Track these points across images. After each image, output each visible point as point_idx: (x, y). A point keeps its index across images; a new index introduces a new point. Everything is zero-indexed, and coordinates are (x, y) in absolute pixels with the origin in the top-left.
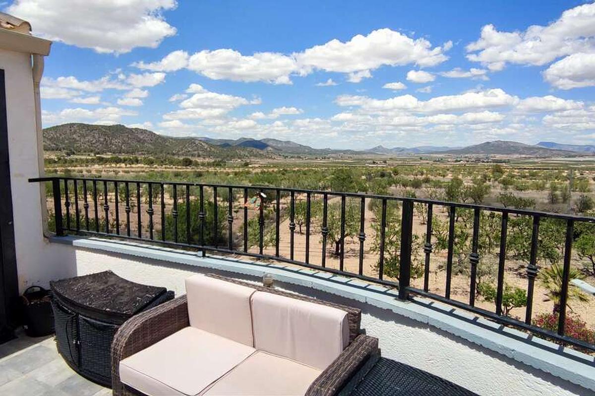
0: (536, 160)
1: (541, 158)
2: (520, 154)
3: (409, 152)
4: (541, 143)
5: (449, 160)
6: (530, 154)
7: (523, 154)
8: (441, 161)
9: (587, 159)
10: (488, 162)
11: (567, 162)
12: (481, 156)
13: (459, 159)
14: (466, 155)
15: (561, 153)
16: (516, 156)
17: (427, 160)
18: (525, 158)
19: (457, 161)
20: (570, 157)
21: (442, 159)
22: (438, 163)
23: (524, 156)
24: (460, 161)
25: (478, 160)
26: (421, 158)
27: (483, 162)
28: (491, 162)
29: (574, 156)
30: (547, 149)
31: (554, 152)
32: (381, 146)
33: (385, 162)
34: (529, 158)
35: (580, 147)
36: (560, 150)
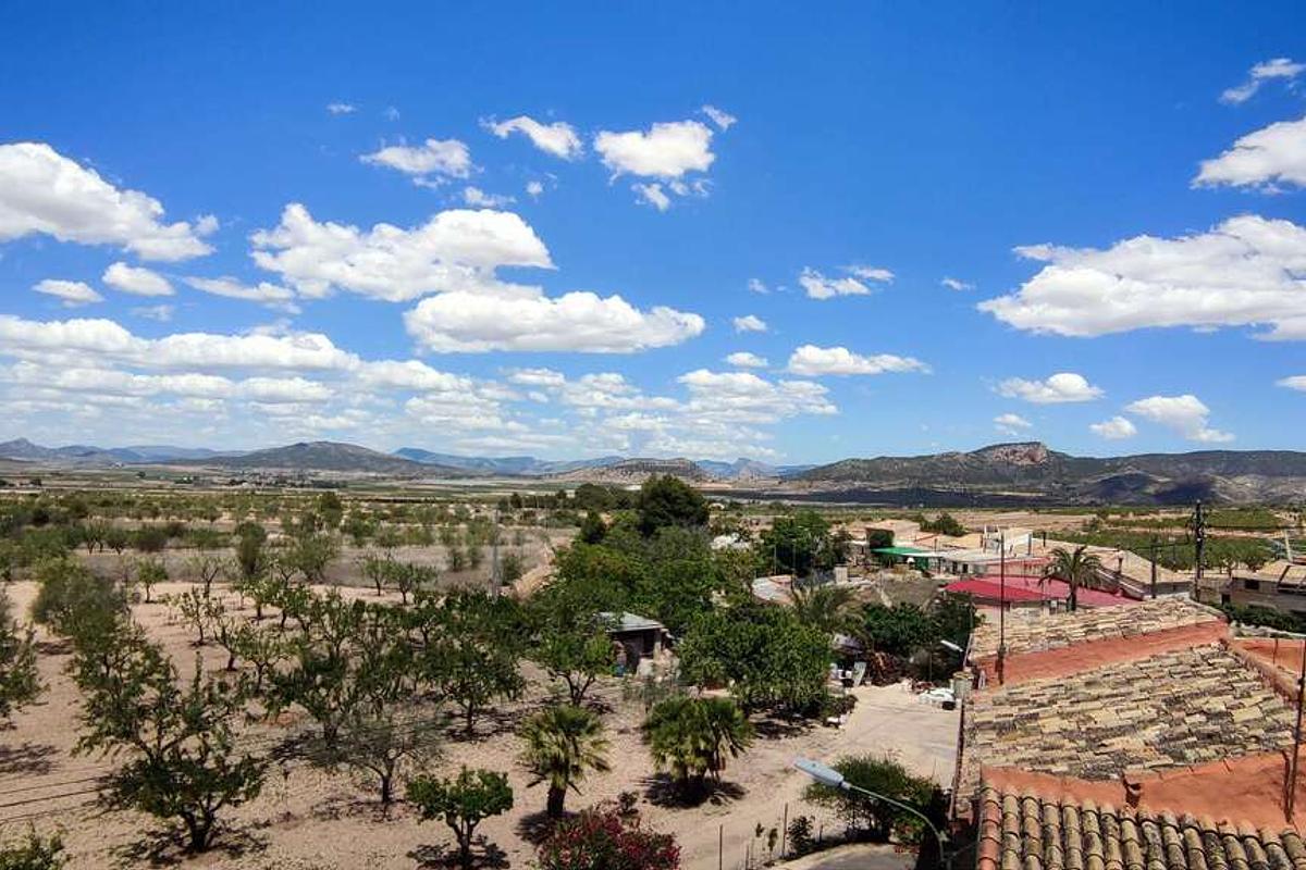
0: (396, 484)
1: (403, 479)
2: (367, 469)
3: (110, 457)
4: (403, 451)
5: (215, 479)
6: (385, 472)
7: (373, 470)
8: (195, 480)
9: (480, 482)
10: (302, 486)
11: (449, 488)
12: (287, 472)
13: (237, 479)
14: (256, 470)
15: (438, 470)
16: (358, 474)
17: (158, 478)
18: (376, 478)
19: (233, 483)
20: (453, 478)
21: (195, 478)
22: (188, 486)
23: (373, 474)
24: (241, 482)
25: (281, 481)
26: (142, 475)
27: (293, 485)
28: (308, 486)
29: (460, 477)
30: (412, 463)
31: (426, 468)
32: (25, 441)
33: (37, 482)
34: (384, 479)
35: (469, 460)
36: (437, 466)
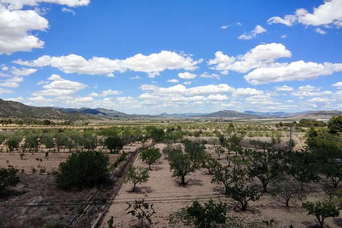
0: (244, 120)
1: (246, 119)
2: (237, 117)
3: (181, 116)
4: (246, 112)
5: (202, 120)
6: (241, 117)
8: (198, 121)
9: (268, 119)
10: (221, 121)
11: (259, 121)
12: (218, 118)
13: (207, 120)
14: (211, 118)
15: (255, 116)
16: (235, 118)
17: (191, 120)
18: (240, 119)
19: (206, 121)
20: (260, 118)
21: (198, 120)
22: (197, 122)
23: (238, 118)
24: (207, 121)
25: (217, 120)
26: (187, 120)
27: (219, 121)
28: (223, 121)
29: (262, 118)
30: (249, 115)
31: (252, 116)
32: (165, 113)
33: (168, 122)
34: (241, 119)
35: (264, 113)
36: (255, 115)
